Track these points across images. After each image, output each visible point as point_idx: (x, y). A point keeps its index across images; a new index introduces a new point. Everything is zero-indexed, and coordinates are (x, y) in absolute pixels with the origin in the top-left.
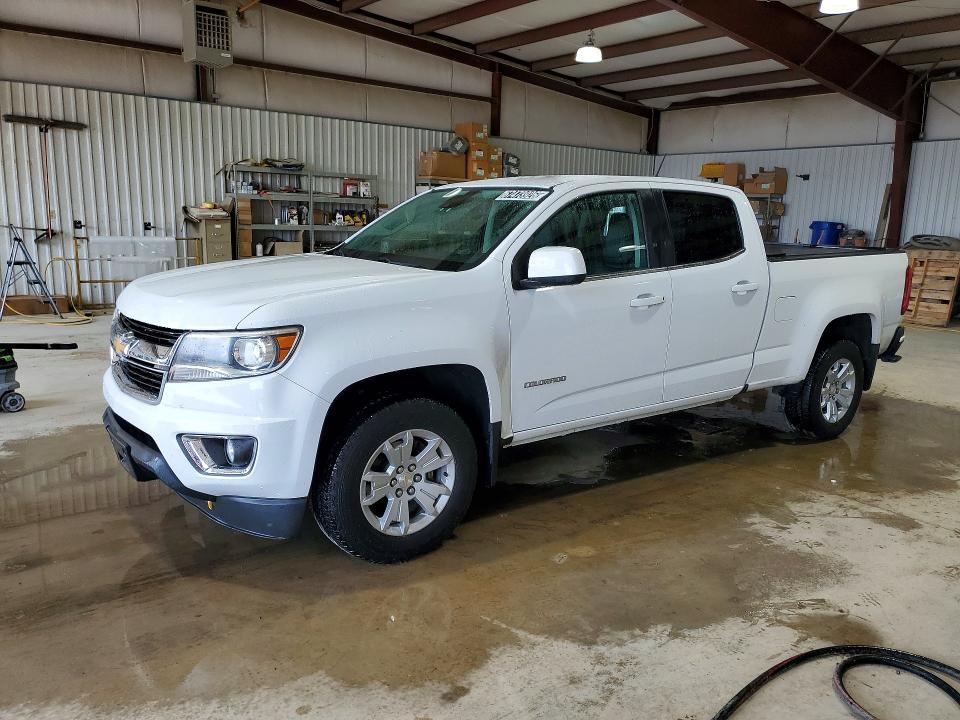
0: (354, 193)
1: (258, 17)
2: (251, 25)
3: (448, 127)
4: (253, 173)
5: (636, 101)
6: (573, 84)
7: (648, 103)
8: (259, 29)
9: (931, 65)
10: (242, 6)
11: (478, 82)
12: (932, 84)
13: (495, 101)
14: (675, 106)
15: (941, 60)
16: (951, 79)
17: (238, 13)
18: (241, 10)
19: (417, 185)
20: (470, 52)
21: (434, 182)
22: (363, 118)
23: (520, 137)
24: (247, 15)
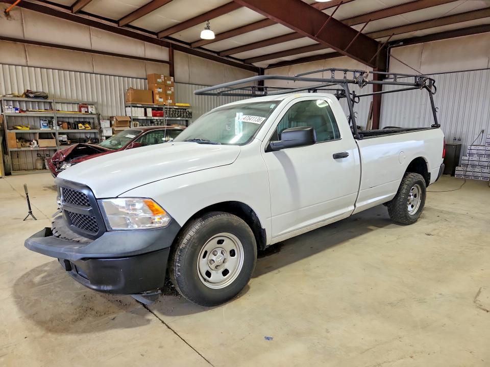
0: (86, 112)
1: (19, 14)
2: (14, 19)
3: (145, 77)
4: (14, 101)
5: (250, 64)
6: (216, 55)
7: (257, 64)
8: (20, 21)
9: (388, 38)
10: (8, 8)
11: (161, 53)
12: (392, 49)
13: (171, 63)
14: (271, 66)
15: (393, 34)
16: (401, 46)
17: (5, 12)
18: (7, 10)
19: (126, 107)
20: (155, 37)
21: (134, 105)
22: (91, 72)
23: (187, 82)
24: (11, 13)
